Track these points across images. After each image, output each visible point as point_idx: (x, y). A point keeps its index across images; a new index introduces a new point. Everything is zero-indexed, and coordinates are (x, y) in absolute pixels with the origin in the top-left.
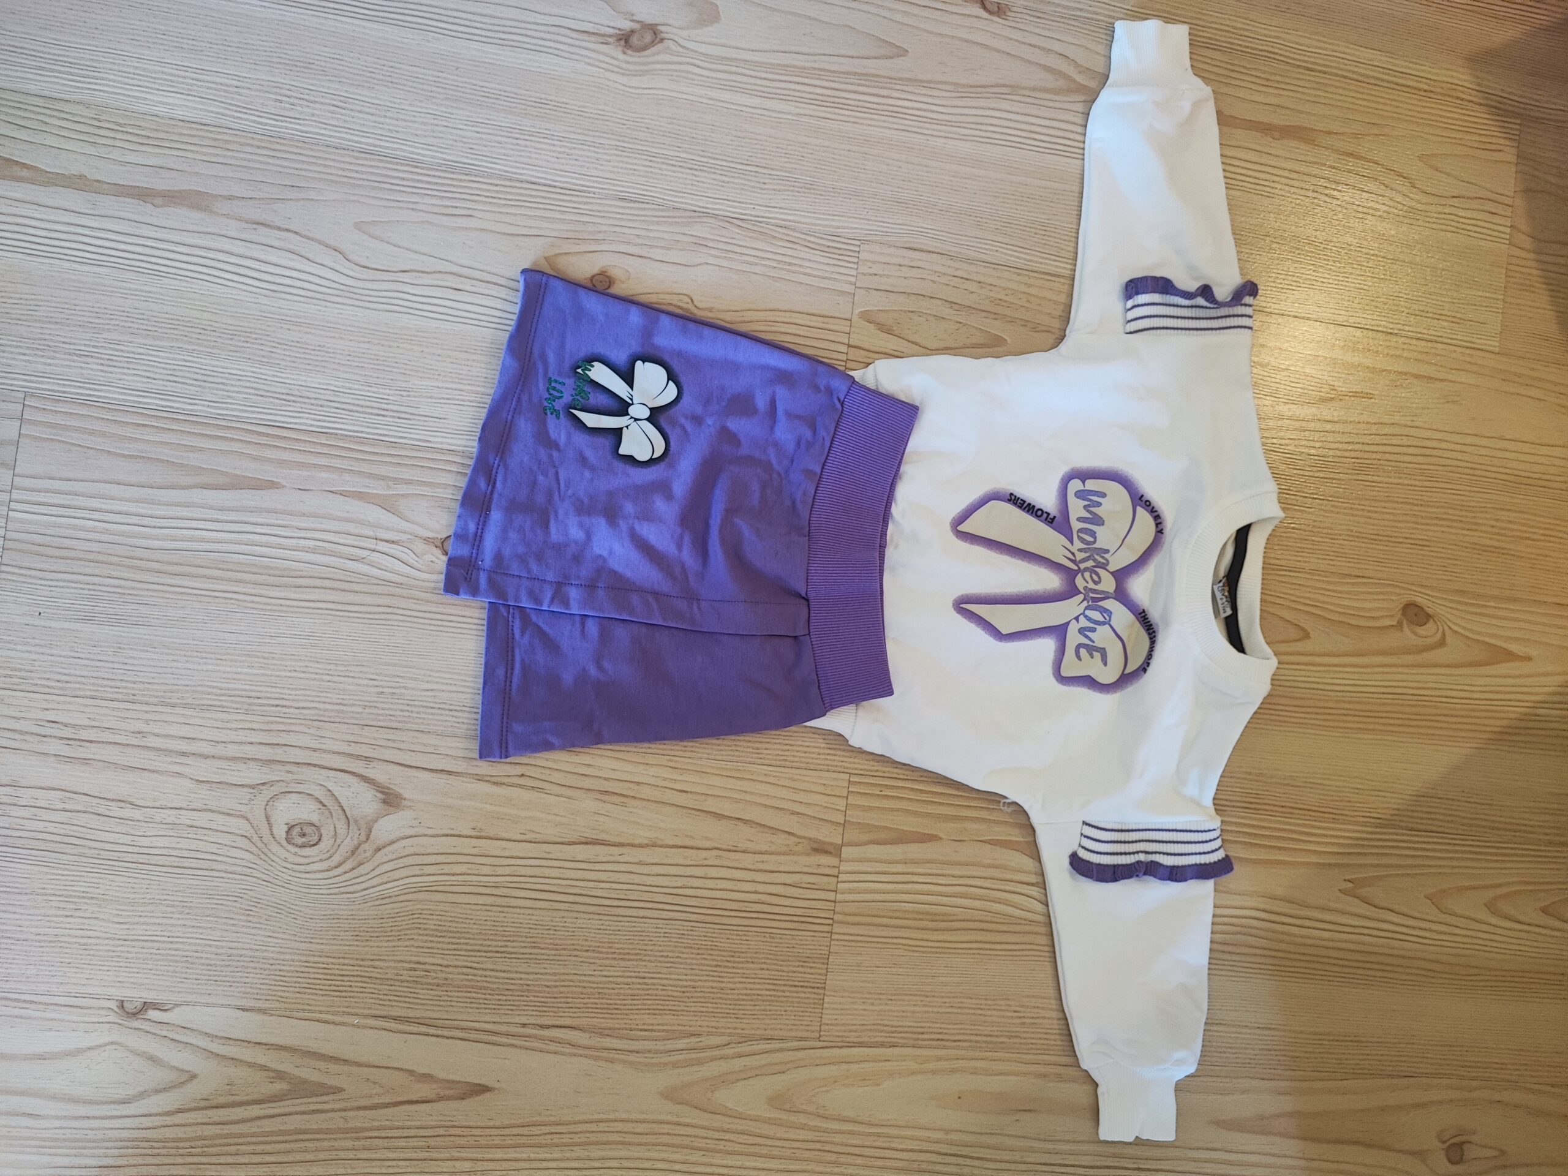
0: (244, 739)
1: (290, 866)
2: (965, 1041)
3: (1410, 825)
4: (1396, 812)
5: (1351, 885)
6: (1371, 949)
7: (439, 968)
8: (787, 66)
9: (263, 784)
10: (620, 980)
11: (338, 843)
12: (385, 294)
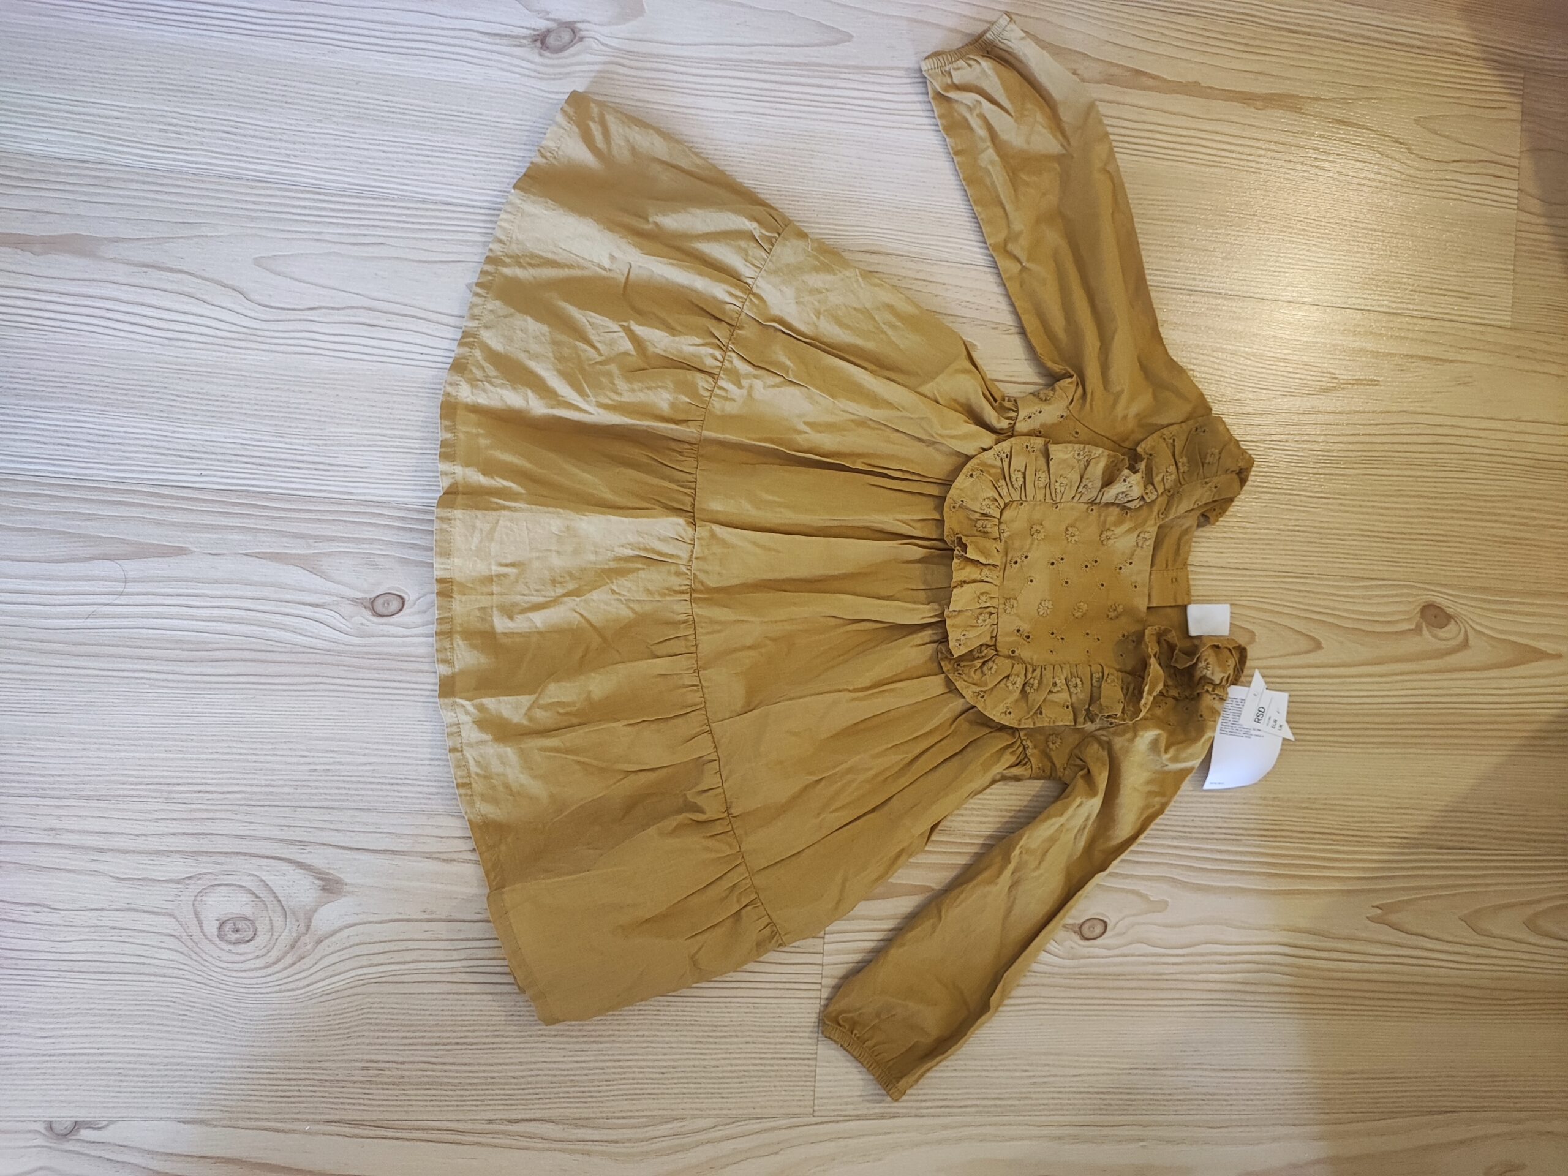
0: (166, 830)
1: (225, 965)
2: (972, 1106)
3: (1440, 843)
4: (1424, 830)
5: (1379, 911)
6: (1405, 978)
7: (395, 1065)
8: (722, 60)
9: (190, 878)
10: (592, 1065)
11: (275, 937)
12: (292, 335)
